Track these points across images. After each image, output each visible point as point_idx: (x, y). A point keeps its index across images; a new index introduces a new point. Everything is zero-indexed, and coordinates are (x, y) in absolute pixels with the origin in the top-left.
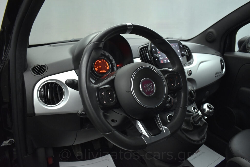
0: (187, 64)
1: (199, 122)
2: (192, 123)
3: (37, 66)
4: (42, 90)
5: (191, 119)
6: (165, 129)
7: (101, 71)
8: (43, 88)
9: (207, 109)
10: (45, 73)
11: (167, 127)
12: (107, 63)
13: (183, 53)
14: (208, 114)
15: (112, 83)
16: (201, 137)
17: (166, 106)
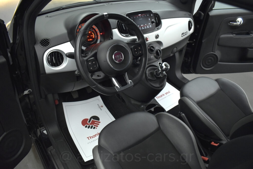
0: (156, 29)
1: (161, 74)
2: (155, 75)
3: (43, 40)
4: (49, 57)
5: (155, 72)
6: (130, 82)
7: (89, 40)
8: (49, 56)
9: (164, 67)
10: (49, 45)
11: (131, 80)
12: (93, 33)
13: (153, 21)
14: (165, 70)
15: (95, 55)
16: (161, 84)
17: (137, 63)
